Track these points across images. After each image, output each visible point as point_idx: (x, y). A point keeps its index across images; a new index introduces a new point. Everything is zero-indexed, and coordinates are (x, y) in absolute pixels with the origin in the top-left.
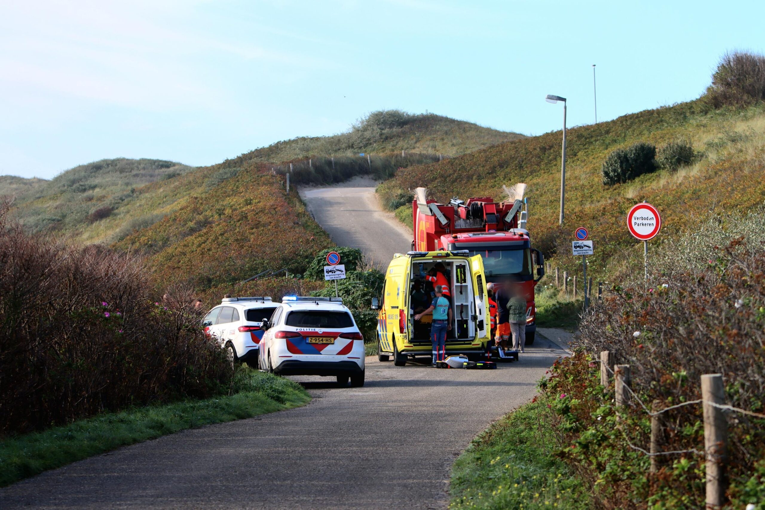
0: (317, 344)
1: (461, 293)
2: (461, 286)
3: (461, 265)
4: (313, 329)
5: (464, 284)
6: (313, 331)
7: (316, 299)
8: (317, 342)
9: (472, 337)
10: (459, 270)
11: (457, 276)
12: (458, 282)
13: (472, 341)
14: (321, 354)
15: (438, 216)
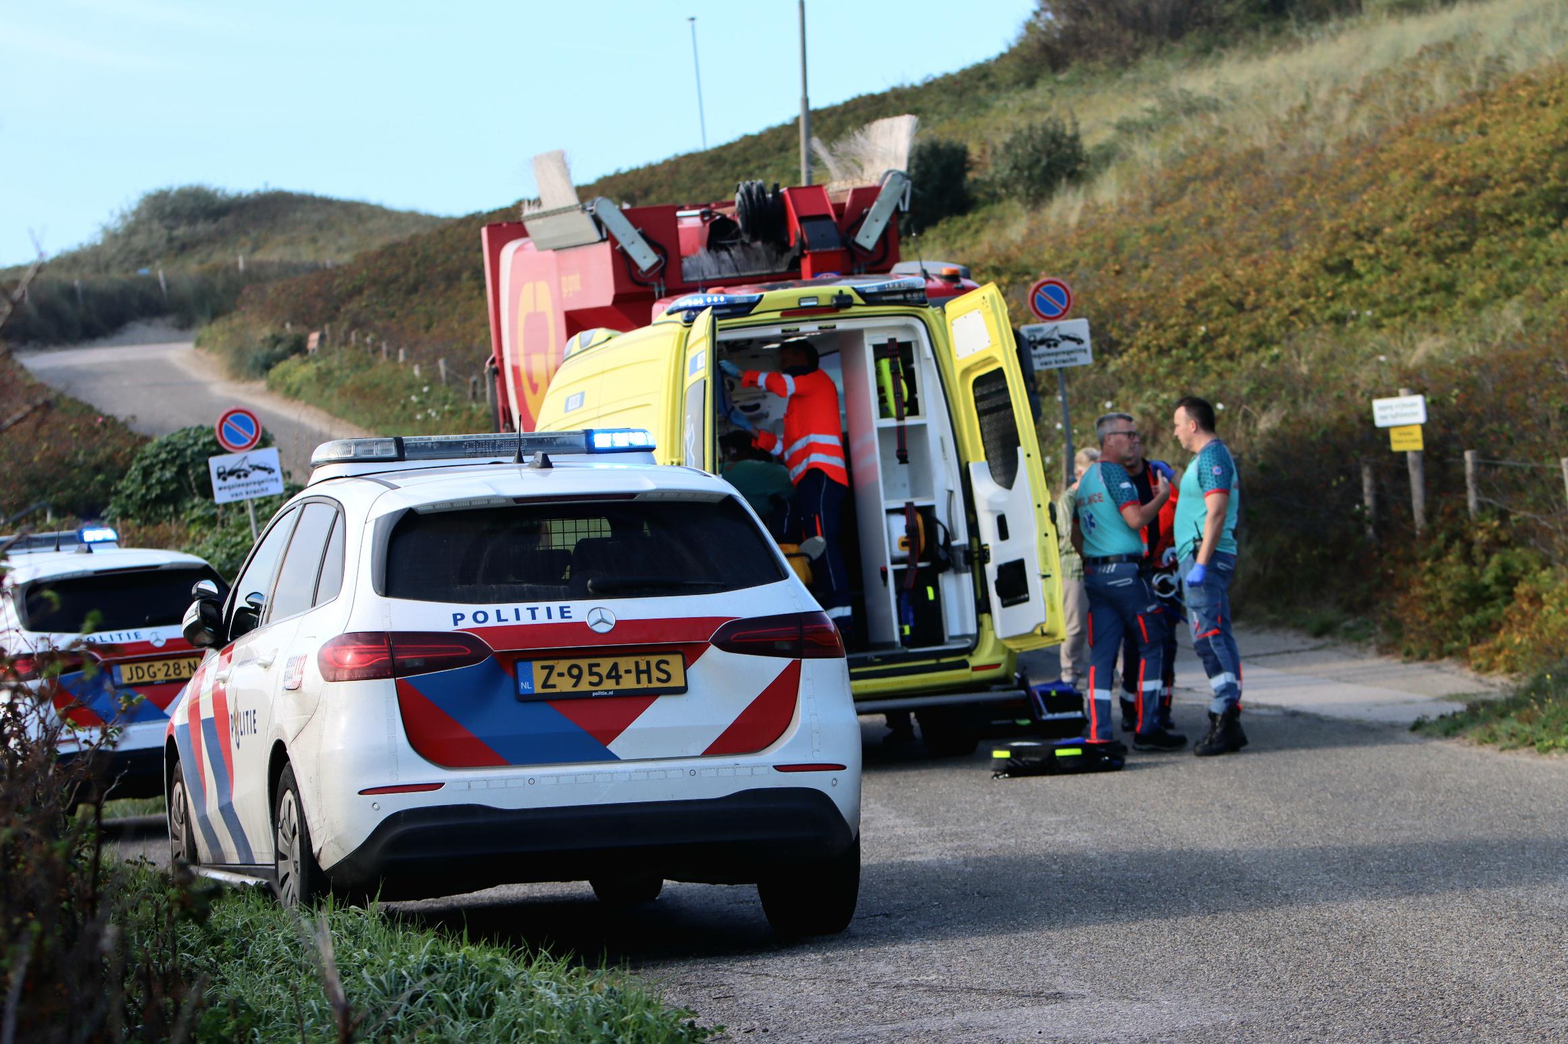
0: (586, 696)
1: (903, 458)
2: (901, 431)
3: (892, 341)
4: (555, 606)
5: (910, 421)
6: (557, 618)
8: (584, 686)
9: (963, 637)
10: (885, 364)
11: (881, 390)
12: (884, 413)
13: (969, 651)
14: (613, 758)
15: (624, 242)
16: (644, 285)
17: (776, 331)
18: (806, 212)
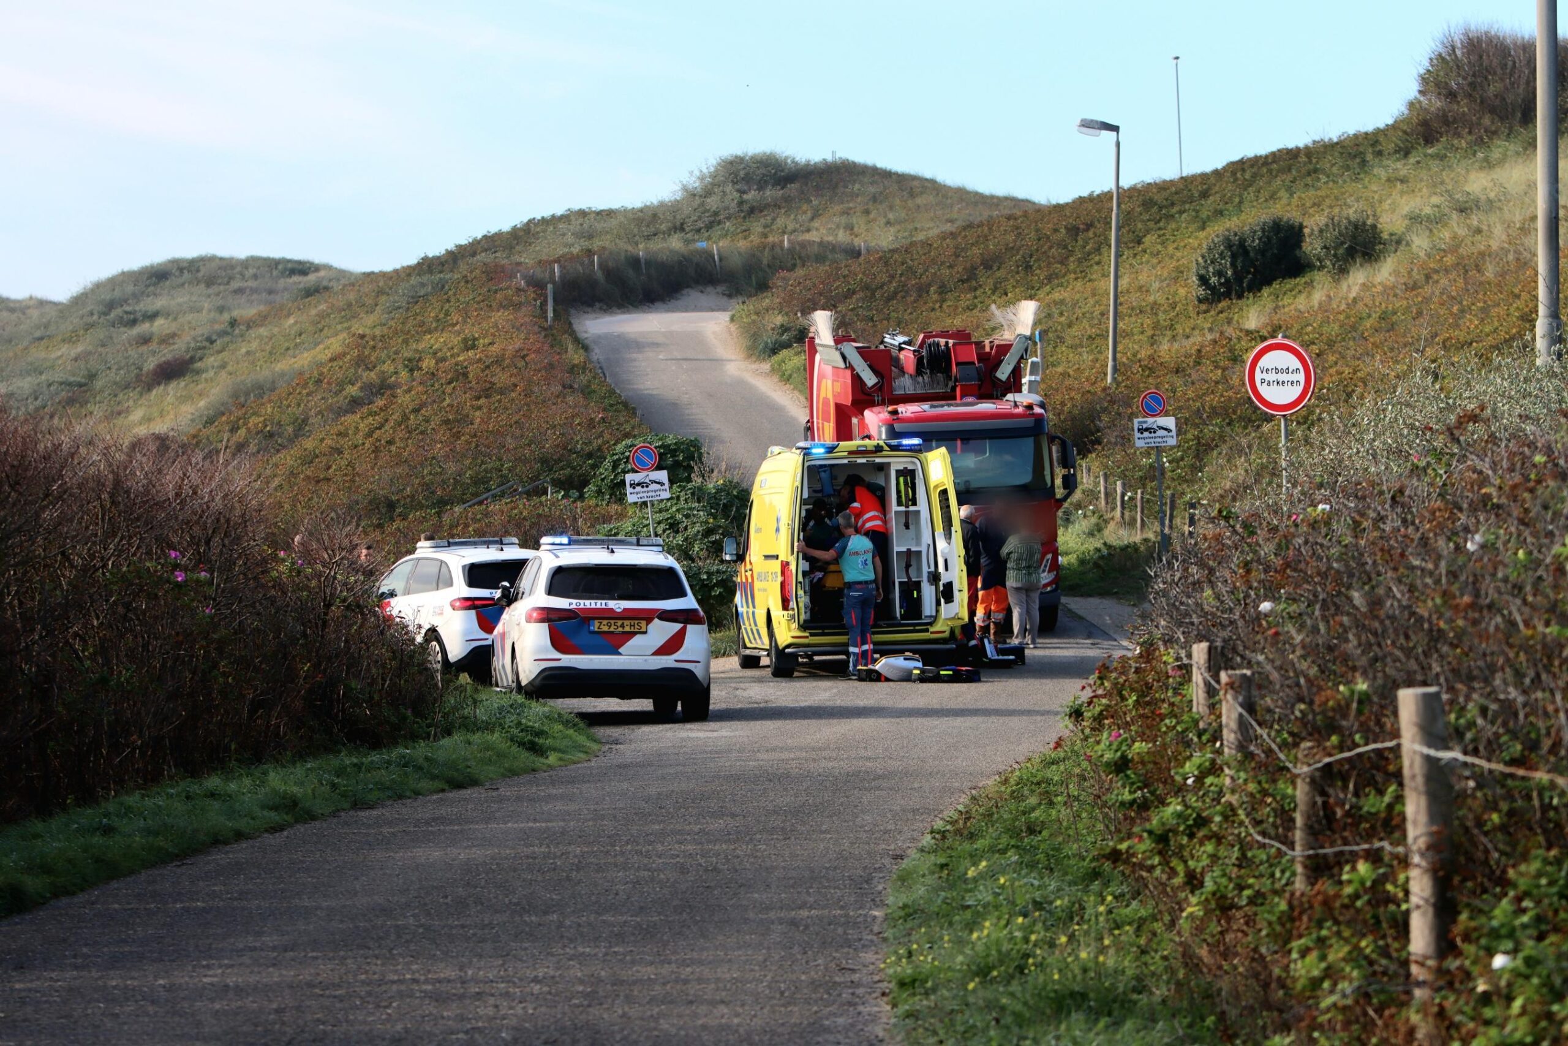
0: (612, 633)
1: (907, 527)
2: (907, 513)
3: (905, 468)
4: (604, 602)
5: (912, 508)
6: (604, 606)
7: (610, 542)
8: (612, 629)
9: (931, 616)
10: (901, 479)
11: (898, 492)
12: (899, 503)
13: (931, 624)
14: (620, 654)
15: (858, 370)
16: (869, 395)
17: (845, 461)
18: (960, 360)
